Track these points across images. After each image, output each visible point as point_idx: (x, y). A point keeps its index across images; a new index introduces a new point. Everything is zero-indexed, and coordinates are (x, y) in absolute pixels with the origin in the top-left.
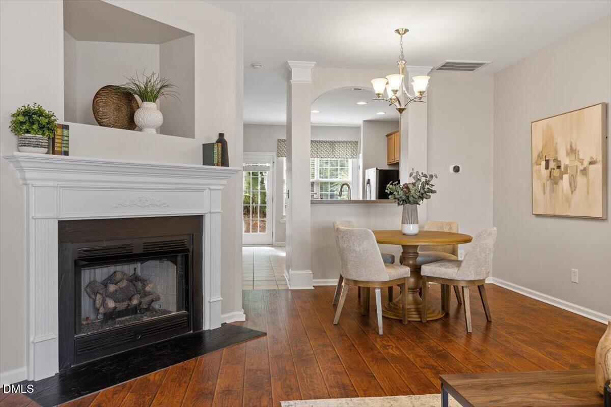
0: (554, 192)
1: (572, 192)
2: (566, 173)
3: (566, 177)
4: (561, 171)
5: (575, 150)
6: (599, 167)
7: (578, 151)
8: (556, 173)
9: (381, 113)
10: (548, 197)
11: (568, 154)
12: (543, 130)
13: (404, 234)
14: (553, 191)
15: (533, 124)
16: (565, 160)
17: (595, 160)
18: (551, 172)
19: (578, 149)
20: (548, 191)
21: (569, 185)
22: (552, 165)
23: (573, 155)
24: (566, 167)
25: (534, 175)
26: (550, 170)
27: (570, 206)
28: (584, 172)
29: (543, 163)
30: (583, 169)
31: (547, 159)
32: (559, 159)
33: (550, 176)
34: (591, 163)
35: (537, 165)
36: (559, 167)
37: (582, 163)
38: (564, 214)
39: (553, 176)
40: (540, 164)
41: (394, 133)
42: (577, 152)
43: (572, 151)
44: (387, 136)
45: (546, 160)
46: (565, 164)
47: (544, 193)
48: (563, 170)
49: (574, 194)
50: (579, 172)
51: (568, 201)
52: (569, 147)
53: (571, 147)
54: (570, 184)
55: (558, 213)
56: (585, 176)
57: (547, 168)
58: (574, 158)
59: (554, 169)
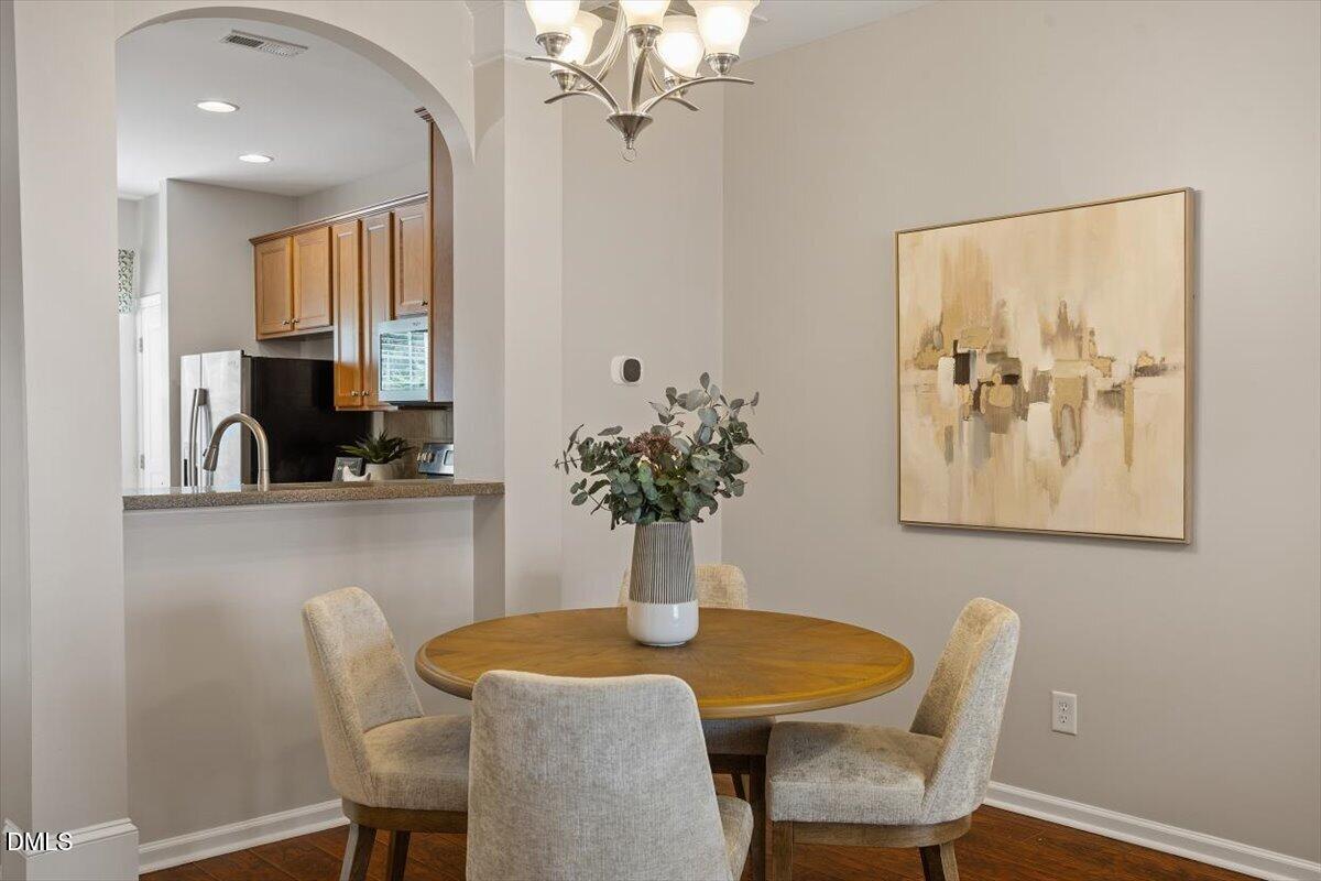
0: (989, 454)
1: (1065, 460)
2: (1042, 396)
3: (1040, 413)
4: (1019, 392)
5: (1080, 329)
6: (1174, 384)
7: (1092, 333)
8: (1002, 396)
9: (256, 158)
10: (967, 469)
11: (1048, 340)
12: (946, 260)
13: (641, 645)
14: (983, 450)
15: (900, 236)
16: (1034, 358)
17: (1157, 362)
18: (977, 394)
19: (1090, 324)
20: (964, 450)
21: (1052, 435)
22: (982, 369)
23: (1072, 345)
24: (1042, 380)
25: (909, 400)
26: (974, 385)
27: (1054, 501)
28: (1114, 397)
29: (947, 365)
30: (1109, 388)
31: (959, 351)
32: (1011, 354)
33: (976, 405)
34: (1142, 371)
35: (920, 367)
36: (1012, 379)
37: (1107, 374)
38: (1030, 525)
39: (988, 405)
40: (934, 367)
41: (292, 234)
42: (1086, 337)
43: (1066, 331)
44: (256, 242)
45: (956, 356)
46: (1035, 372)
47: (949, 456)
48: (1027, 387)
49: (1072, 462)
50: (1092, 395)
51: (1047, 485)
52: (1053, 319)
53: (1062, 317)
54: (1058, 434)
55: (1005, 520)
56: (1115, 411)
57: (962, 376)
58: (1073, 354)
59: (991, 384)
